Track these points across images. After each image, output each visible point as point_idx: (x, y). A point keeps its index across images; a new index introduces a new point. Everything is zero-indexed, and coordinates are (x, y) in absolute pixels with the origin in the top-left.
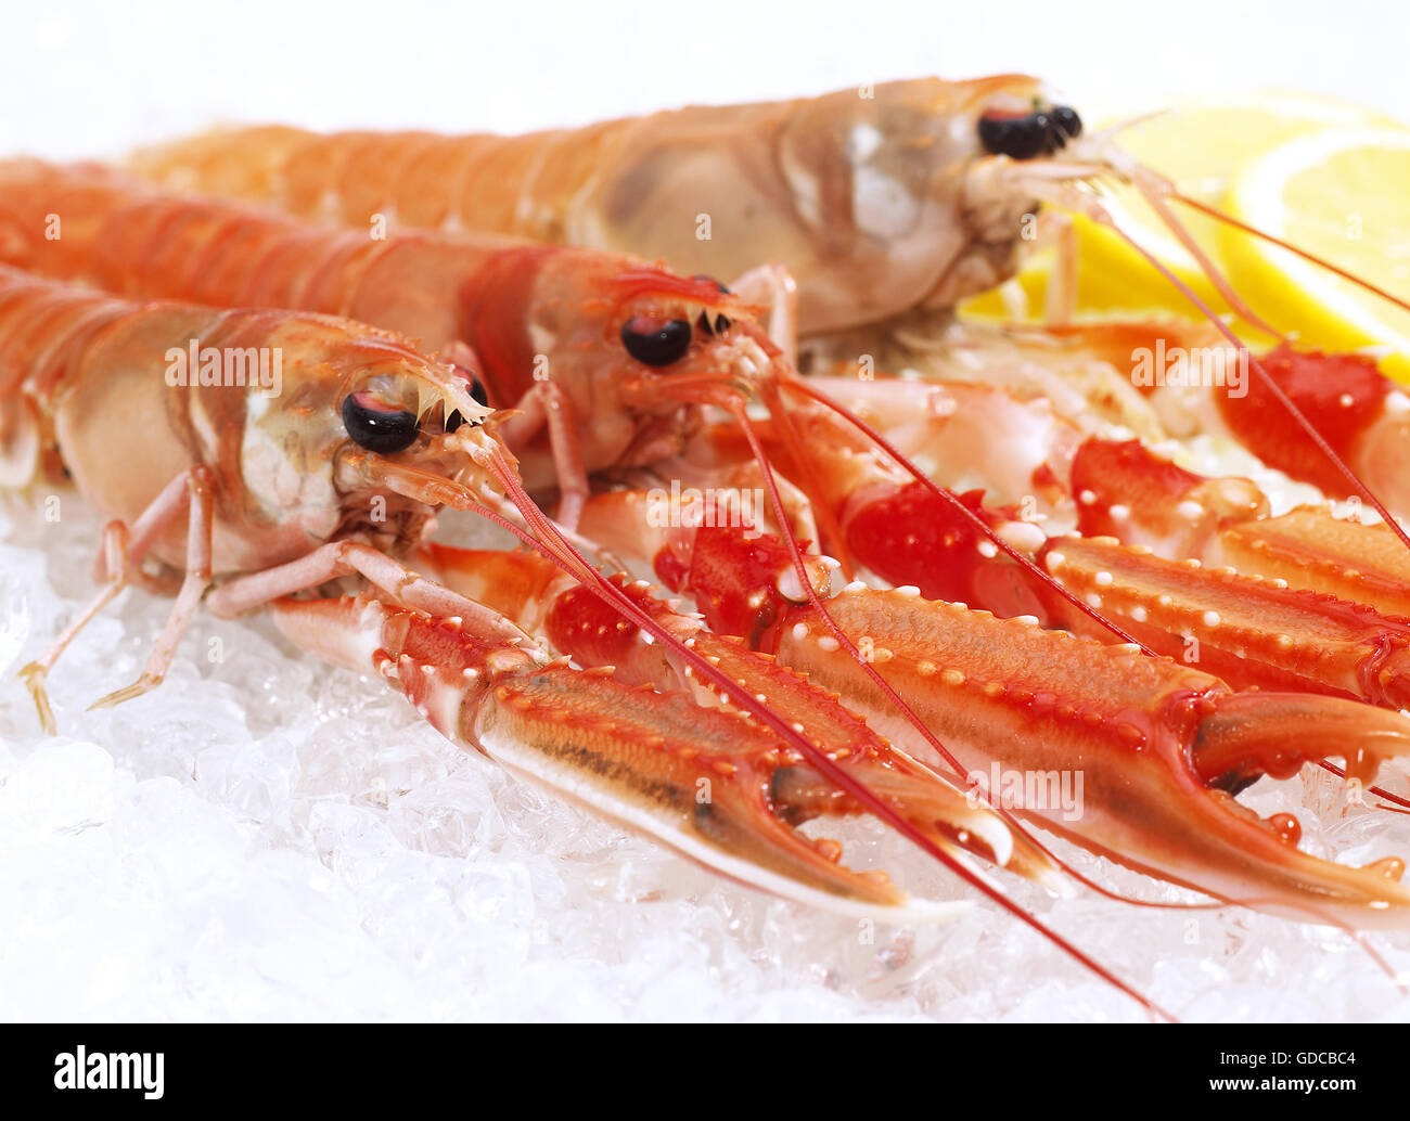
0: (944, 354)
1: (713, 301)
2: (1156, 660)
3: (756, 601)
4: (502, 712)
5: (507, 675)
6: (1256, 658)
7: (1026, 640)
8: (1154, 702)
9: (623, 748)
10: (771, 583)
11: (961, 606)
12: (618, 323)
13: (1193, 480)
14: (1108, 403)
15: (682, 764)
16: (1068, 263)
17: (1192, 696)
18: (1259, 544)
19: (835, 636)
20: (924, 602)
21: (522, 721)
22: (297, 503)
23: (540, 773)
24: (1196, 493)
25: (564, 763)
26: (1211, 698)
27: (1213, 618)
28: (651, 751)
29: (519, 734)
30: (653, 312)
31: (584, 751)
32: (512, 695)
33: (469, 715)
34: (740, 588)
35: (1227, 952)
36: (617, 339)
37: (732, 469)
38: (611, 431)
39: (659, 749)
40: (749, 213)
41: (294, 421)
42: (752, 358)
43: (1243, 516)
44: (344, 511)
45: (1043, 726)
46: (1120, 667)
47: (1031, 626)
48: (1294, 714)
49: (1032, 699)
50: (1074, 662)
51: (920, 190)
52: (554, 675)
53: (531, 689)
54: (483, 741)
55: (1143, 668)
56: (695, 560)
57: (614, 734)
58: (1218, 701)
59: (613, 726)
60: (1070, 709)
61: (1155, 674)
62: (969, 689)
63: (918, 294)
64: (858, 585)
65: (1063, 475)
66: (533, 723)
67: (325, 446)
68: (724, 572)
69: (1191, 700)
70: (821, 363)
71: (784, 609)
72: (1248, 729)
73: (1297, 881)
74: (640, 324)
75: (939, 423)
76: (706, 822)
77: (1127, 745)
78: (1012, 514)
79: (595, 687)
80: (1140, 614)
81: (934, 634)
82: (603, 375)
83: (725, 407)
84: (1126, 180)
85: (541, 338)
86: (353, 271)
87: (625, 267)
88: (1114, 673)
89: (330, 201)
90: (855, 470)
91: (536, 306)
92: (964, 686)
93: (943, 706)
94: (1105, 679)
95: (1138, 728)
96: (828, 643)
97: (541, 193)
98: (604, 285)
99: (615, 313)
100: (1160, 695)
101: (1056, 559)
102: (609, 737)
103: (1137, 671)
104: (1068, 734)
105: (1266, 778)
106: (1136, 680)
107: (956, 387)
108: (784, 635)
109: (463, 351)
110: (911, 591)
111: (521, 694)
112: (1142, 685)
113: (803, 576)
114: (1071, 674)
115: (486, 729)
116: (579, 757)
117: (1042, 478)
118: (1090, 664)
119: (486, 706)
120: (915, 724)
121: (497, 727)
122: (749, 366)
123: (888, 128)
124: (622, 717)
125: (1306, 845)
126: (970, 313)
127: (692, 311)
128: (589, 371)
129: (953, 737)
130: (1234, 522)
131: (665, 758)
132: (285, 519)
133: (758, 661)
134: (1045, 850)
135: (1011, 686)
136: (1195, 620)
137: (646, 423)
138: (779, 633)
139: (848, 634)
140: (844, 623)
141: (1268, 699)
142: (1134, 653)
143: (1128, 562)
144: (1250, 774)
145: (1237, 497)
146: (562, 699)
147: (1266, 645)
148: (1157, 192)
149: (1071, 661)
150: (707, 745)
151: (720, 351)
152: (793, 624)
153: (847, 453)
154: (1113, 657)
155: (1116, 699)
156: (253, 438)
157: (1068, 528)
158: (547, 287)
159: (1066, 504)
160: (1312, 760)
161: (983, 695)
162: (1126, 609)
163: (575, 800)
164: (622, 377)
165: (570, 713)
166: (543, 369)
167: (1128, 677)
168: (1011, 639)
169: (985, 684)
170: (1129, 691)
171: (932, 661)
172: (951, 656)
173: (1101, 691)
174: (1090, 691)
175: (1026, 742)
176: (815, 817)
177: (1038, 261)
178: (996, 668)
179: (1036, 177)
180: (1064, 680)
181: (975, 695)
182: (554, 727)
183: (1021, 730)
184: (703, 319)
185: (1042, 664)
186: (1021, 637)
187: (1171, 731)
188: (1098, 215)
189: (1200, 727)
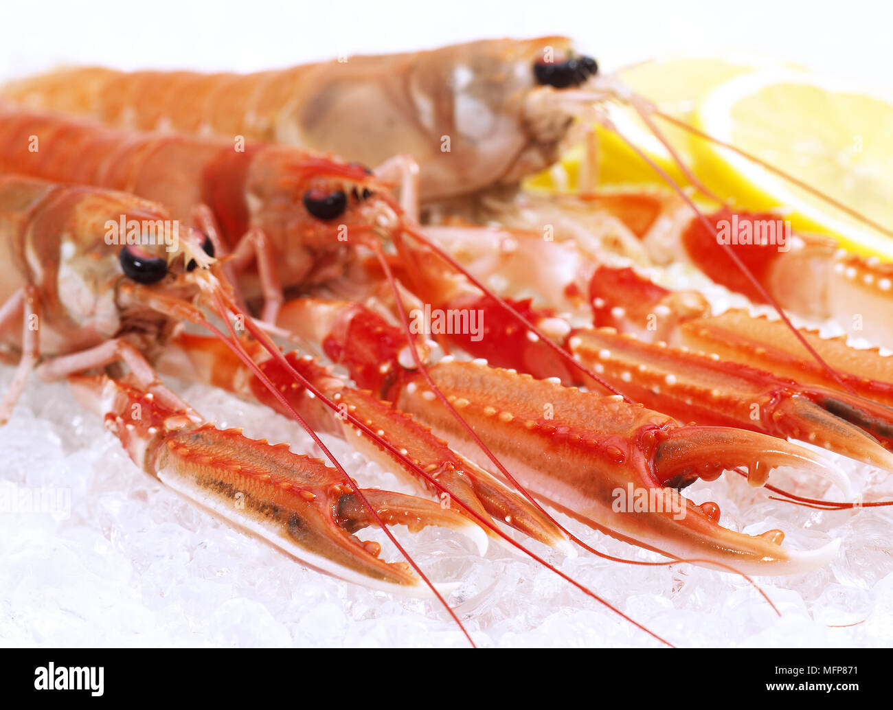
0: (514, 212)
1: (360, 179)
2: (632, 406)
3: (385, 368)
4: (171, 457)
5: (174, 433)
6: (699, 404)
7: (553, 393)
8: (630, 432)
9: (245, 482)
10: (394, 358)
11: (513, 371)
12: (301, 193)
13: (663, 292)
14: (615, 244)
15: (281, 492)
16: (592, 155)
17: (654, 428)
18: (703, 332)
19: (434, 392)
20: (489, 369)
21: (183, 462)
22: (92, 314)
23: (194, 497)
24: (666, 300)
25: (209, 490)
26: (666, 430)
27: (672, 379)
28: (263, 484)
29: (182, 471)
30: (323, 186)
31: (221, 483)
32: (177, 446)
33: (151, 458)
34: (375, 361)
35: (673, 590)
36: (300, 203)
37: (374, 285)
38: (297, 261)
39: (268, 482)
40: (390, 123)
41: (90, 262)
42: (386, 215)
43: (695, 315)
44: (123, 319)
45: (561, 448)
46: (610, 410)
47: (556, 384)
48: (717, 440)
49: (554, 431)
50: (582, 407)
51: (497, 108)
52: (205, 434)
53: (190, 442)
54: (159, 475)
55: (624, 410)
56: (348, 343)
57: (240, 472)
58: (670, 432)
59: (239, 467)
60: (578, 437)
61: (632, 415)
62: (516, 425)
63: (496, 173)
64: (449, 359)
65: (584, 289)
66: (190, 464)
67: (109, 279)
68: (365, 350)
69: (653, 431)
70: (436, 218)
71: (402, 374)
72: (688, 449)
73: (716, 544)
74: (316, 194)
75: (506, 257)
76: (296, 530)
77: (614, 460)
78: (550, 313)
79: (231, 441)
80: (627, 377)
81: (495, 389)
82: (292, 226)
83: (370, 247)
84: (625, 102)
85: (253, 203)
86: (137, 159)
87: (306, 157)
88: (606, 414)
89: (129, 115)
90: (451, 286)
91: (250, 181)
92: (512, 422)
93: (500, 435)
94: (601, 418)
95: (619, 448)
96: (429, 395)
97: (261, 109)
98: (293, 168)
99: (299, 186)
100: (634, 428)
101: (576, 342)
102: (237, 474)
103: (621, 412)
104: (577, 453)
105: (699, 479)
106: (620, 418)
107: (519, 234)
108: (403, 389)
109: (204, 211)
110: (482, 362)
111: (183, 446)
112: (623, 421)
113: (415, 354)
114: (579, 414)
115: (161, 468)
116: (218, 487)
117: (571, 291)
118: (592, 408)
119: (161, 452)
120: (481, 447)
121: (168, 465)
122: (383, 221)
123: (477, 68)
124: (246, 461)
125: (724, 522)
126: (531, 186)
127: (348, 185)
128: (283, 223)
129: (506, 455)
130: (688, 319)
131: (271, 488)
132: (85, 323)
133: (380, 407)
134: (559, 526)
135: (541, 423)
136: (660, 380)
137: (321, 256)
138: (399, 390)
139: (442, 389)
140: (439, 383)
141: (701, 430)
142: (619, 401)
143: (621, 344)
144: (690, 477)
145: (691, 303)
146: (210, 449)
147: (703, 396)
148: (645, 111)
149: (580, 406)
150: (299, 479)
151: (365, 211)
152: (407, 383)
153: (447, 276)
154: (606, 404)
155: (608, 430)
156: (65, 272)
157: (587, 323)
158: (257, 170)
159: (585, 307)
160: (728, 469)
161: (524, 428)
162: (619, 373)
163: (214, 514)
164: (303, 227)
165: (214, 459)
166: (256, 221)
167: (615, 416)
168: (543, 393)
169: (525, 421)
170: (615, 425)
171: (494, 407)
172: (506, 403)
173: (598, 426)
174: (591, 425)
175: (550, 457)
176: (366, 526)
177: (573, 154)
178: (533, 411)
179: (569, 100)
180: (575, 418)
181: (519, 428)
182: (203, 467)
183: (547, 450)
184: (354, 192)
185: (562, 408)
186: (549, 391)
187: (641, 450)
188: (607, 124)
189: (659, 448)
